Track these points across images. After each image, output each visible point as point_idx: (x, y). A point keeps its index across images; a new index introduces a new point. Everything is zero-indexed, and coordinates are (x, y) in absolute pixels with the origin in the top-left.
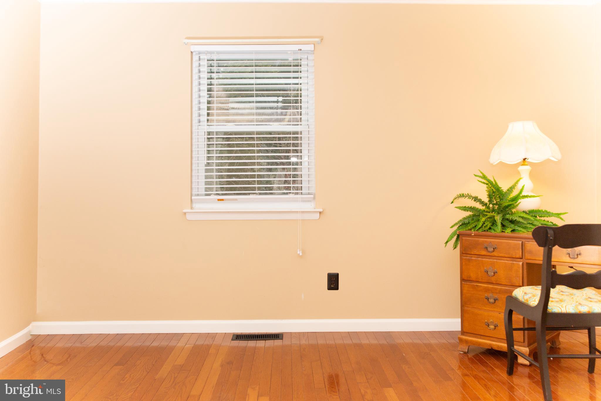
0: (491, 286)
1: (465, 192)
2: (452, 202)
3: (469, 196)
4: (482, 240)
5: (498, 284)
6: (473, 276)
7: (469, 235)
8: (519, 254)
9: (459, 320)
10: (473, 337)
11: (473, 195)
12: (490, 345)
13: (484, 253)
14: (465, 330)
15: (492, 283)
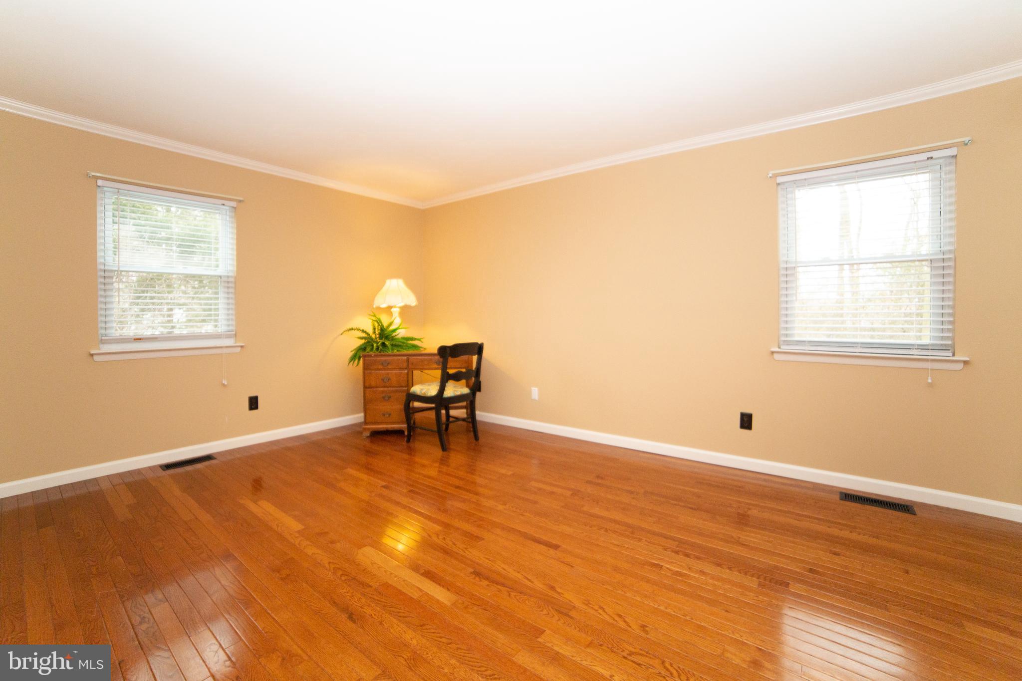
0: (386, 389)
1: (354, 326)
2: (342, 334)
3: (358, 330)
4: (379, 358)
5: (391, 387)
6: (373, 384)
7: (370, 356)
8: (405, 365)
9: (362, 414)
10: (372, 425)
11: (361, 329)
12: (386, 428)
13: (380, 367)
14: (367, 421)
15: (387, 387)
